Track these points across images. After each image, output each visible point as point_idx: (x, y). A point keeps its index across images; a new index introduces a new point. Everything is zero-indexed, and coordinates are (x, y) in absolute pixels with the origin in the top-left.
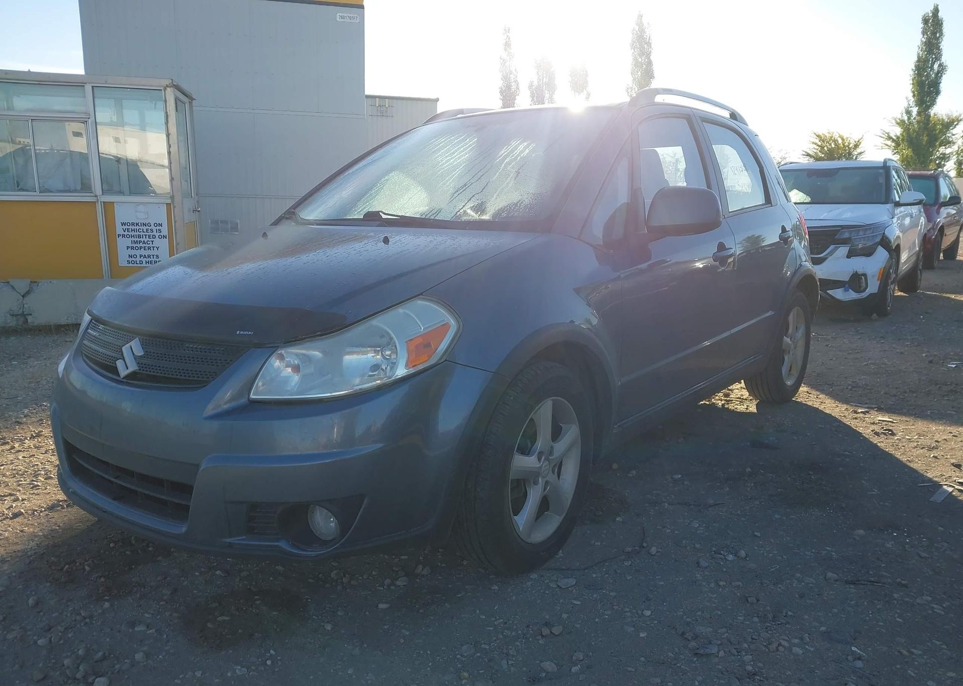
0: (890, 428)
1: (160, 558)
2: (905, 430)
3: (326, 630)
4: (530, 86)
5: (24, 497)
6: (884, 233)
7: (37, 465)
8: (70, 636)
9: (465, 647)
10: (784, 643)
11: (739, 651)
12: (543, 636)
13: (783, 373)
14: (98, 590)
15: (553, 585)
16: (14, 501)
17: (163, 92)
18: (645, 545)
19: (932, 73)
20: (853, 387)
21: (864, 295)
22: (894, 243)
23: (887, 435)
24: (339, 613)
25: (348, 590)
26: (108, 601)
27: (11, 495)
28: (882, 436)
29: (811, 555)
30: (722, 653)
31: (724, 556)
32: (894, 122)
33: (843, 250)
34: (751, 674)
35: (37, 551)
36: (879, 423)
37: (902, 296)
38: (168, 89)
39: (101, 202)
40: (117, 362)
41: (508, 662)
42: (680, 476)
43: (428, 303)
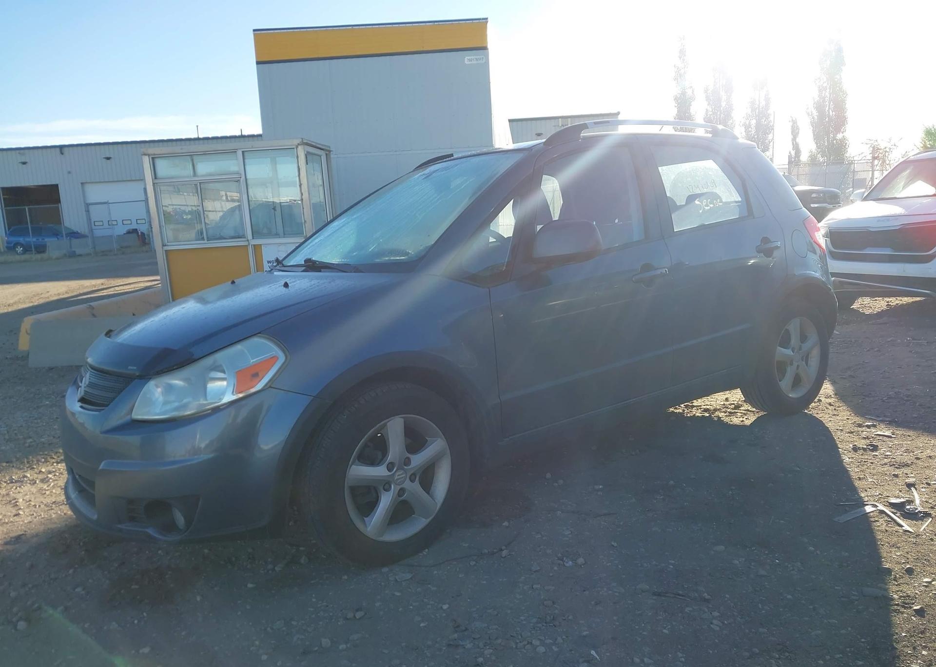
4: (706, 91)
12: (346, 619)
17: (296, 150)
23: (866, 451)
28: (860, 451)
31: (564, 562)
34: (476, 665)
36: (873, 437)
38: (300, 147)
39: (252, 245)
43: (263, 341)
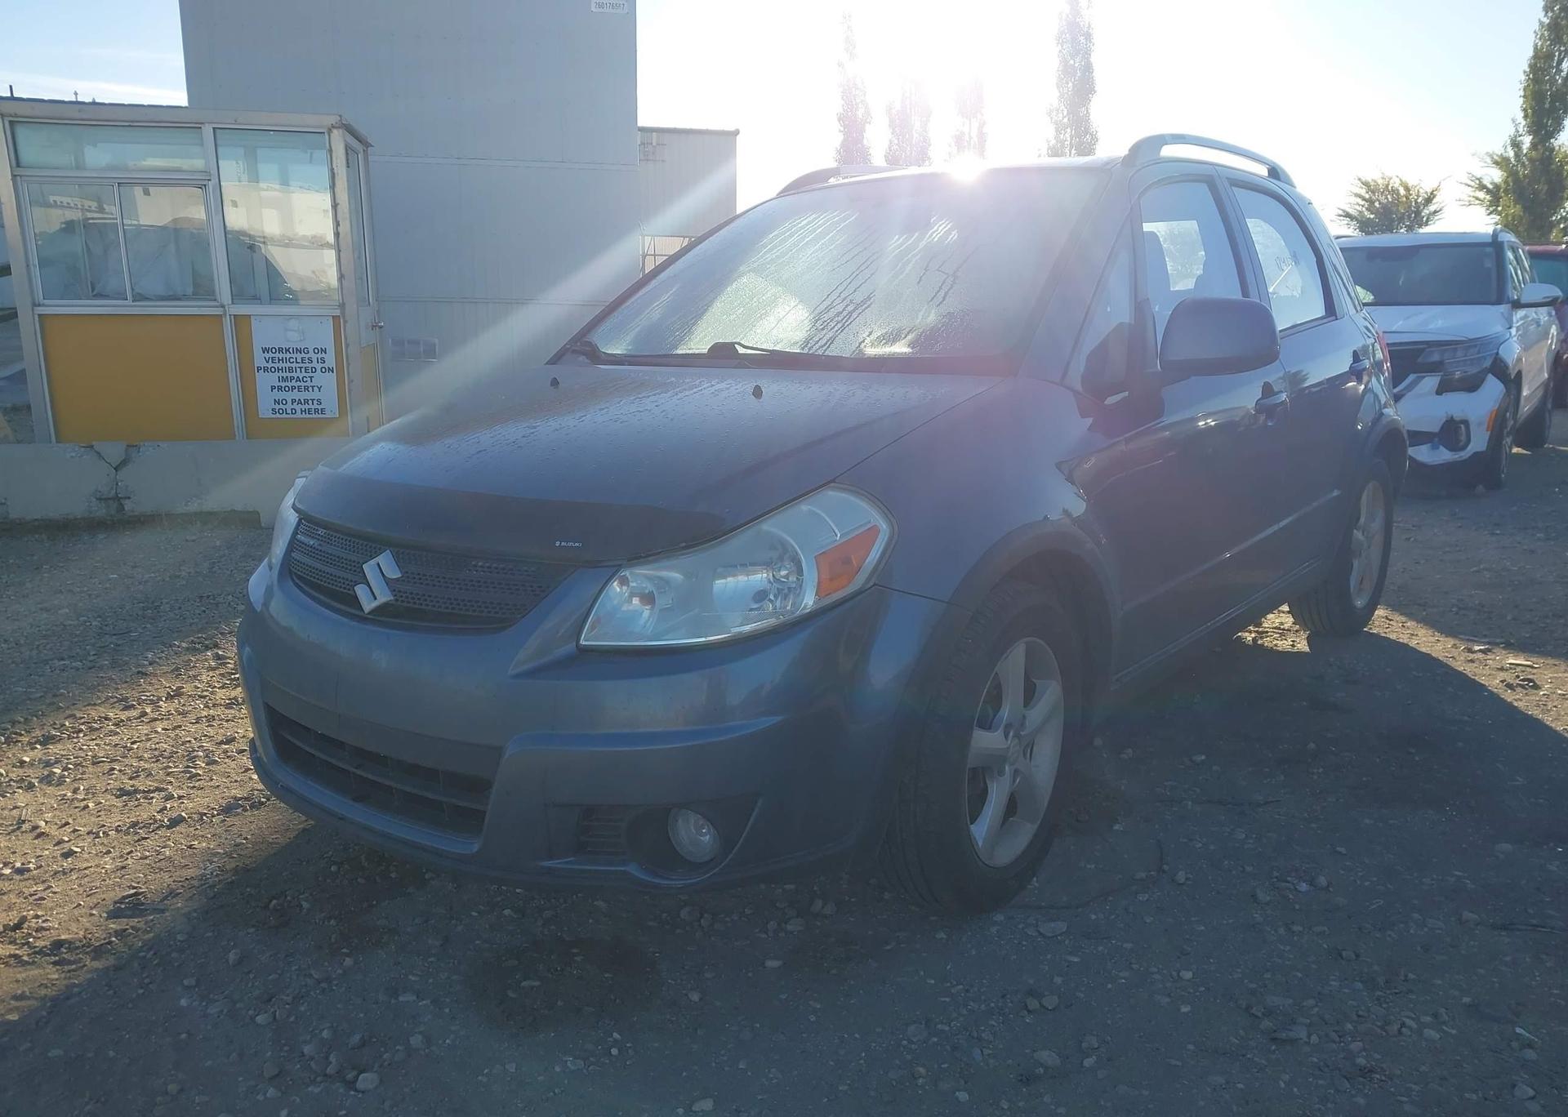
0: (1529, 677)
1: (411, 890)
2: (1553, 681)
3: (691, 1001)
5: (181, 793)
6: (1497, 354)
7: (190, 741)
8: (302, 1009)
9: (912, 1028)
10: (1409, 1022)
11: (1340, 1034)
12: (1029, 1011)
13: (1352, 587)
14: (330, 938)
15: (1031, 932)
16: (167, 800)
17: (327, 137)
18: (1166, 867)
19: (1558, 77)
20: (1460, 609)
21: (1465, 454)
22: (1514, 369)
23: (1527, 689)
24: (708, 975)
25: (713, 939)
26: (347, 955)
27: (158, 789)
28: (1519, 689)
29: (1433, 884)
30: (1314, 1039)
31: (1293, 884)
32: (1489, 160)
33: (1431, 382)
34: (1366, 1071)
35: (221, 878)
36: (1511, 668)
37: (1521, 454)
38: (335, 131)
39: (230, 315)
40: (355, 588)
41: (982, 1051)
42: (1203, 757)
43: (843, 495)
